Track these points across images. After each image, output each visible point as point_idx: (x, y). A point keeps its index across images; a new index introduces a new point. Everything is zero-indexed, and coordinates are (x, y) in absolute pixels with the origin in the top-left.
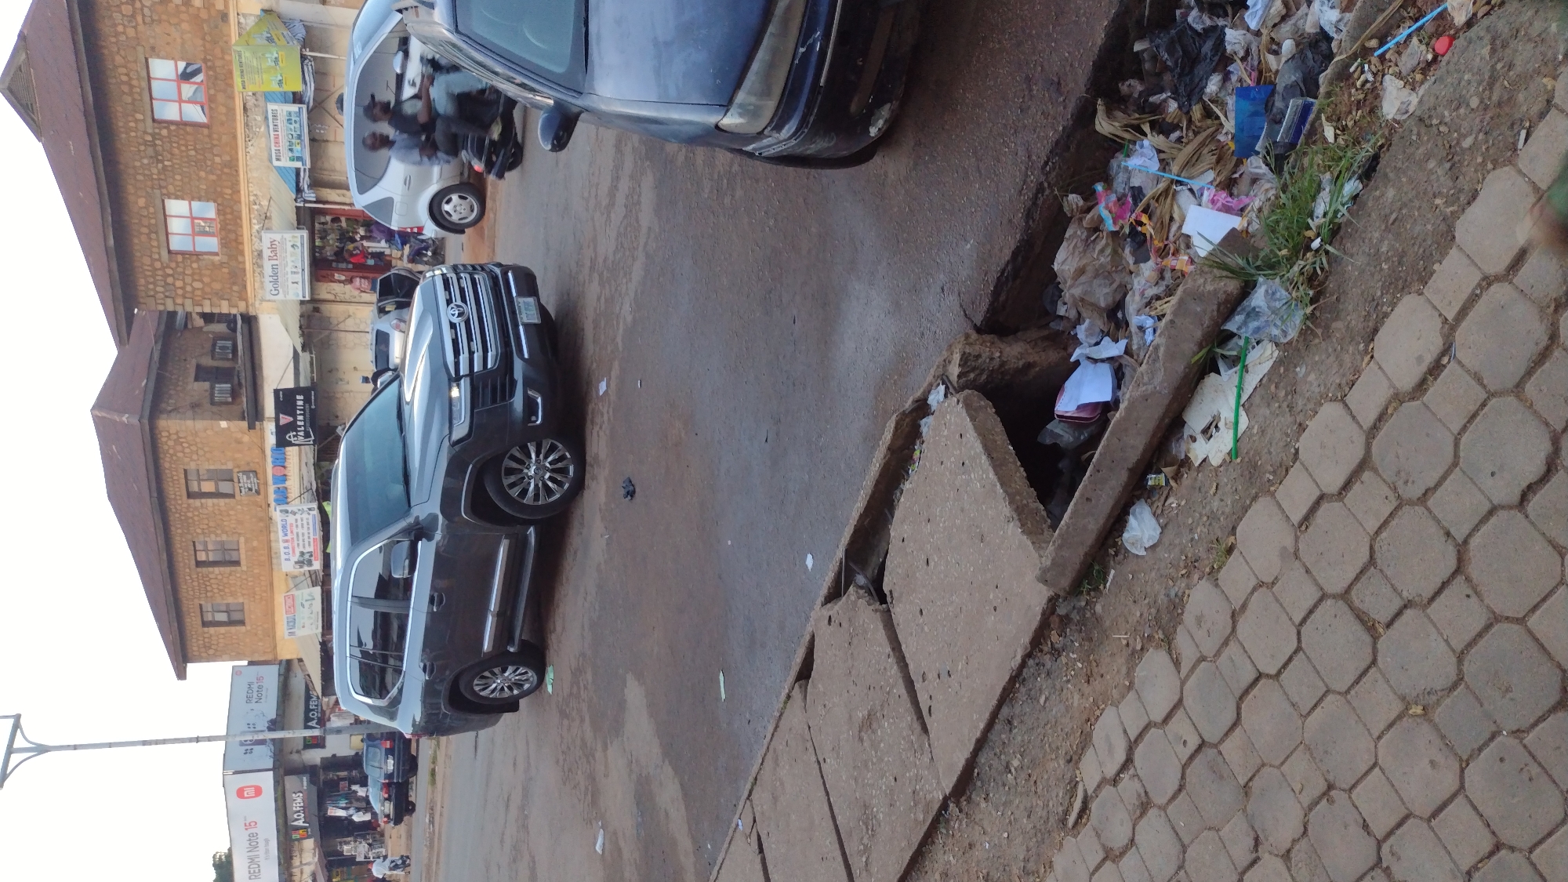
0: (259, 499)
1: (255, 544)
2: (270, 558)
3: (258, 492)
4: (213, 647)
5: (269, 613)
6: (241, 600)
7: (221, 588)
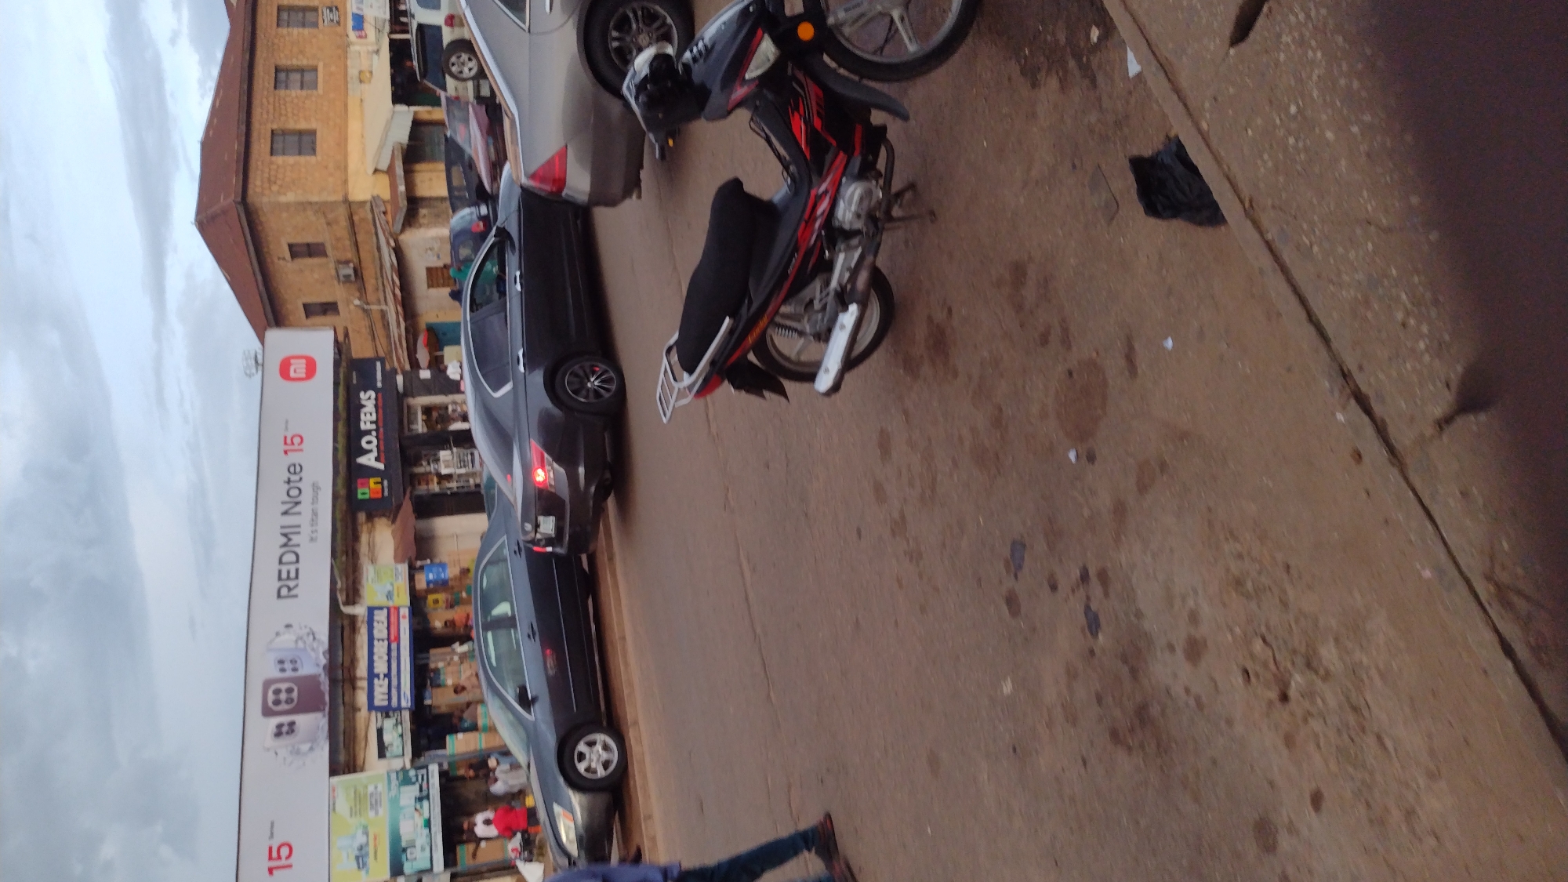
0: (339, 29)
1: (333, 68)
2: (346, 83)
3: (338, 23)
4: (279, 182)
5: (342, 142)
6: (313, 125)
7: (295, 112)
